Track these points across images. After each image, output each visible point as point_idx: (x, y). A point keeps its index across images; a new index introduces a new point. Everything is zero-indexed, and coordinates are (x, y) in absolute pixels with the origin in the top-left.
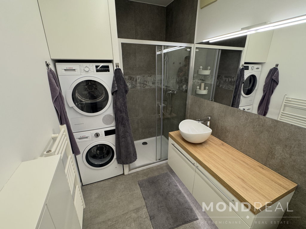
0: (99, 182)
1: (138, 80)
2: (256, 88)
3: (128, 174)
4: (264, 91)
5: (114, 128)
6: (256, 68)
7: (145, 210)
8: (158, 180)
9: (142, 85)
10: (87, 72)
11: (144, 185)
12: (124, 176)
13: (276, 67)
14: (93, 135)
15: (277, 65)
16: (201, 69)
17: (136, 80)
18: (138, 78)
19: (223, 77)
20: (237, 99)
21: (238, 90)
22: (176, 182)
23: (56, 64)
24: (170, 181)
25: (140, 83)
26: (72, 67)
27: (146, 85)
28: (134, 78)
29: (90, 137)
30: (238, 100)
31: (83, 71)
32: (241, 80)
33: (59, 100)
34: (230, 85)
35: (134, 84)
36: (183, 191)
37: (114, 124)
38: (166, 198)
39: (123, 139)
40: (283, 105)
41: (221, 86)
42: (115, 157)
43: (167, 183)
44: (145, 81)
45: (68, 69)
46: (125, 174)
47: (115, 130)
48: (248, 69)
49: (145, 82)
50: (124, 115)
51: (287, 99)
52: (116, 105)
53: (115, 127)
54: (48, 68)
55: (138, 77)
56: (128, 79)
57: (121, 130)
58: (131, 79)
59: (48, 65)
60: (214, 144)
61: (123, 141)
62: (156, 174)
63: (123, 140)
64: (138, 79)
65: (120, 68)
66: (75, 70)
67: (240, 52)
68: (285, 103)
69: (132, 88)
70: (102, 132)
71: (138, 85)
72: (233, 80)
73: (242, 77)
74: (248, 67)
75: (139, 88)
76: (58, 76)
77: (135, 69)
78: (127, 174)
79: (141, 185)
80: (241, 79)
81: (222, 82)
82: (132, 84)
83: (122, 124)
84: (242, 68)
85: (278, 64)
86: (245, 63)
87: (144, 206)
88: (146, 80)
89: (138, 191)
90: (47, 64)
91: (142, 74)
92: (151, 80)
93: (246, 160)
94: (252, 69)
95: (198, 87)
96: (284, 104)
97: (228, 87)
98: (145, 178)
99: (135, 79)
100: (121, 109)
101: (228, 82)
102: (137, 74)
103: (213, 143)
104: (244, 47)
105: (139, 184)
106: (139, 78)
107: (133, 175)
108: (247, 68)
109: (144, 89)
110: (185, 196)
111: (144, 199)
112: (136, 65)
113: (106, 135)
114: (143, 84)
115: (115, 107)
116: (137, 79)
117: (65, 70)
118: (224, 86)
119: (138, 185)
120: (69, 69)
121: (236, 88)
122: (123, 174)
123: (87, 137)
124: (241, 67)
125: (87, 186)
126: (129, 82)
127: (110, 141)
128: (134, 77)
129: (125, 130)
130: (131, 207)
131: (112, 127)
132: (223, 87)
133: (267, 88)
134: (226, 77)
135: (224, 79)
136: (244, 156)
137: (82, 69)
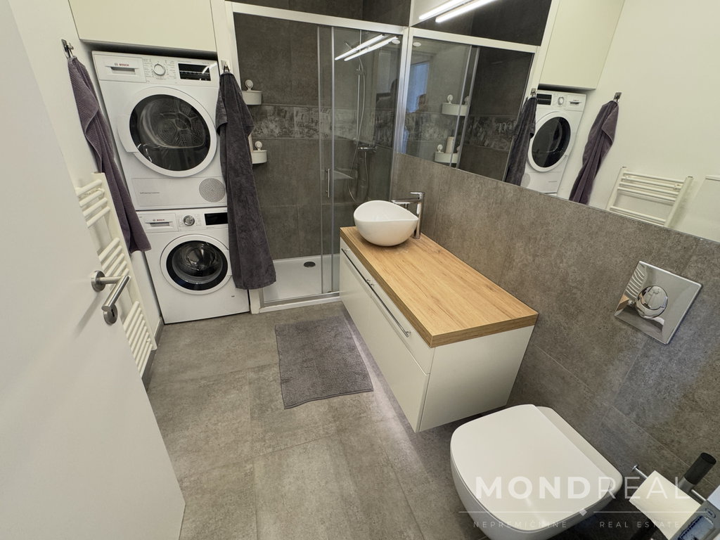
0: (198, 322)
1: (295, 119)
2: (567, 152)
3: (260, 314)
4: (584, 159)
5: (224, 210)
6: (571, 103)
7: (276, 369)
8: (316, 327)
9: (306, 130)
10: (159, 77)
11: (285, 333)
12: (249, 316)
13: (615, 101)
14: (181, 220)
15: (618, 97)
16: (450, 103)
17: (292, 118)
18: (295, 113)
19: (494, 120)
20: (514, 172)
21: (517, 153)
22: (352, 333)
23: (94, 53)
24: (340, 330)
25: (301, 125)
26: (127, 63)
27: (315, 130)
28: (286, 111)
29: (175, 223)
30: (516, 174)
31: (151, 74)
32: (527, 127)
33: (96, 127)
34: (504, 140)
35: (286, 126)
36: (359, 348)
37: (224, 201)
38: (321, 356)
39: (244, 233)
40: (615, 191)
41: (486, 144)
42: (229, 272)
43: (333, 333)
44: (312, 122)
45: (119, 66)
46: (253, 313)
47: (226, 214)
48: (549, 103)
49: (314, 124)
50: (243, 181)
51: (624, 178)
52: (226, 156)
53: (226, 209)
54: (68, 56)
55: (295, 109)
56: (272, 112)
57: (237, 214)
58: (279, 114)
59: (67, 49)
60: (420, 250)
61: (243, 238)
62: (316, 317)
63: (243, 235)
64: (296, 116)
65: (231, 72)
66: (133, 70)
67: (529, 57)
68: (620, 185)
69: (281, 136)
70: (199, 216)
71: (296, 129)
72: (511, 127)
73: (530, 121)
74: (550, 97)
75: (298, 136)
76: (100, 81)
77: (289, 89)
78: (257, 313)
79: (279, 332)
80: (526, 125)
81: (490, 133)
82: (282, 127)
83: (239, 201)
84: (531, 99)
85: (620, 93)
86: (541, 87)
87: (276, 364)
88: (315, 119)
89: (271, 341)
90: (67, 46)
91: (305, 104)
92: (327, 119)
93: (469, 275)
94: (560, 104)
95: (440, 147)
96: (618, 190)
97: (502, 145)
98: (292, 322)
99: (288, 115)
100: (238, 167)
101: (501, 133)
102: (294, 103)
103: (420, 248)
104: (540, 45)
105: (276, 331)
106: (297, 112)
107: (268, 315)
108: (546, 100)
109: (310, 141)
110: (362, 355)
111: (279, 353)
112: (290, 81)
113: (208, 223)
114: (307, 127)
115: (224, 161)
116: (293, 114)
117: (113, 68)
118: (493, 144)
119: (273, 332)
120: (121, 66)
121: (514, 147)
122: (250, 312)
123: (167, 223)
124: (528, 95)
125: (173, 326)
126: (276, 121)
127: (218, 237)
128: (286, 109)
129: (246, 214)
130: (251, 363)
131: (220, 207)
132: (491, 144)
133: (589, 151)
134: (499, 121)
135: (494, 125)
136: (467, 269)
137: (150, 69)
